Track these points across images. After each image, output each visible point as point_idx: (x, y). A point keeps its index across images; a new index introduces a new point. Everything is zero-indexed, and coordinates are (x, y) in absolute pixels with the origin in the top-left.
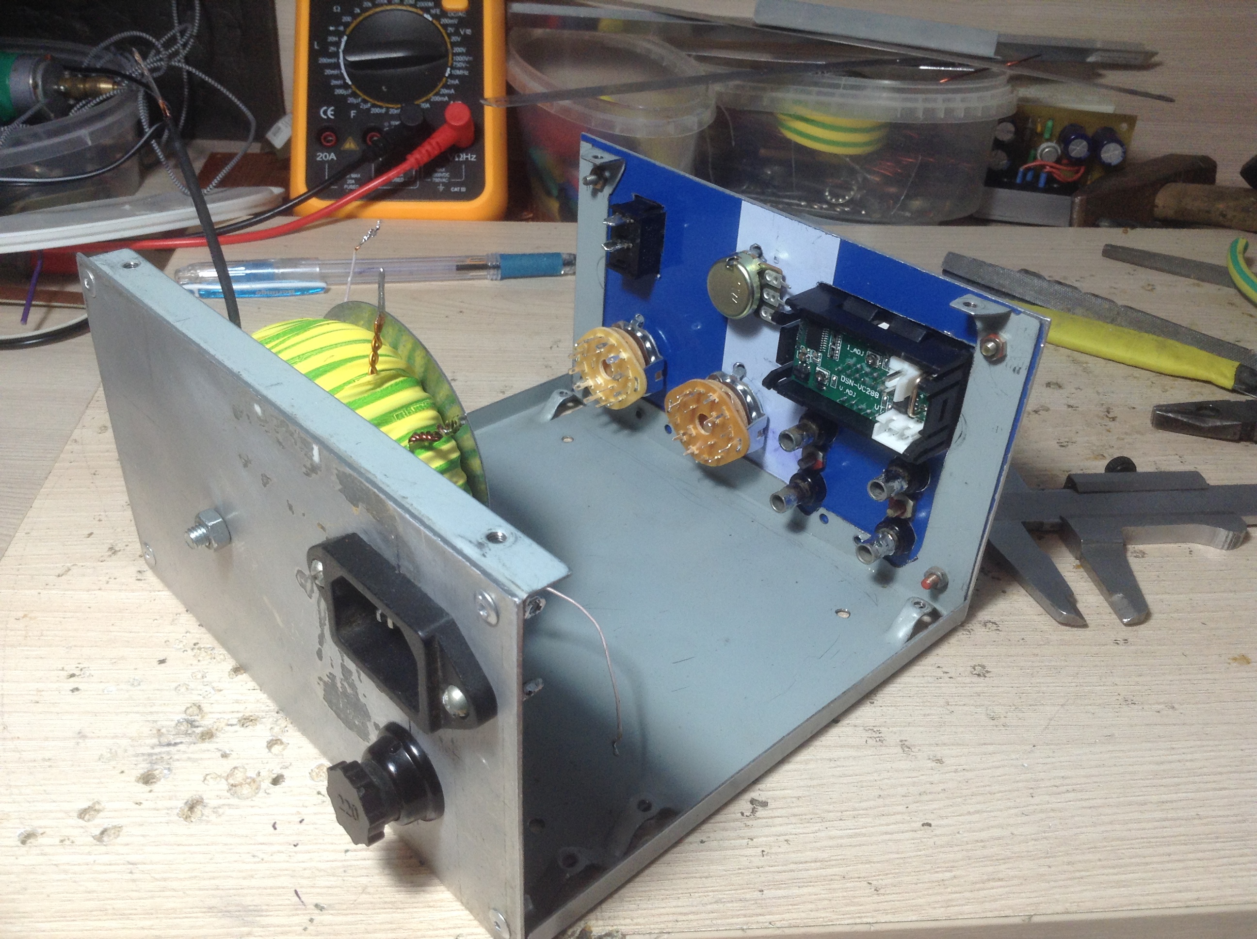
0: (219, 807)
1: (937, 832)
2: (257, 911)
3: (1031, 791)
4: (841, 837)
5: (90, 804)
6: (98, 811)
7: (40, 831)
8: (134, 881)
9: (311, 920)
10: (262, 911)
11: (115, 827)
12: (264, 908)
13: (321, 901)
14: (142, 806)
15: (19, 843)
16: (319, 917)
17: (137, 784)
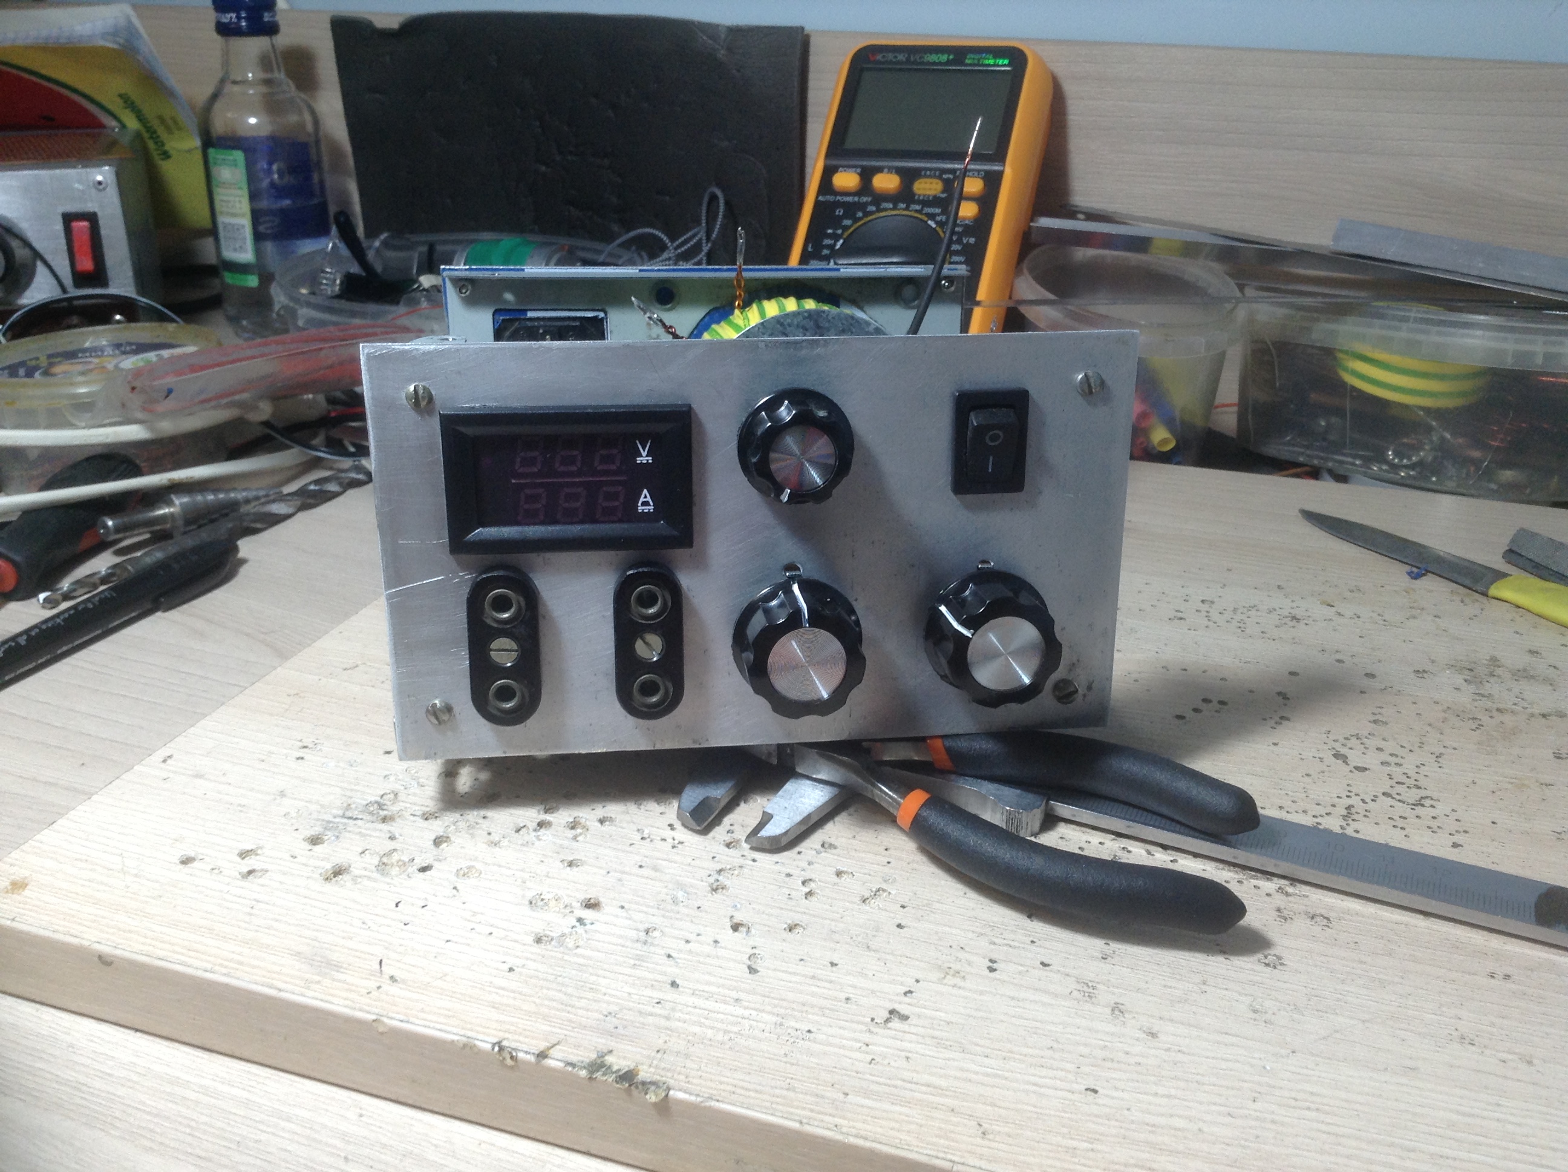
0: (360, 877)
1: (1100, 1101)
2: (337, 967)
3: (1256, 1095)
4: (977, 1073)
5: (253, 847)
6: (257, 855)
7: (201, 857)
8: (250, 914)
9: (379, 988)
10: (341, 967)
11: (262, 870)
12: (345, 966)
13: (397, 974)
14: (295, 860)
15: (178, 862)
16: (387, 987)
17: (303, 842)
